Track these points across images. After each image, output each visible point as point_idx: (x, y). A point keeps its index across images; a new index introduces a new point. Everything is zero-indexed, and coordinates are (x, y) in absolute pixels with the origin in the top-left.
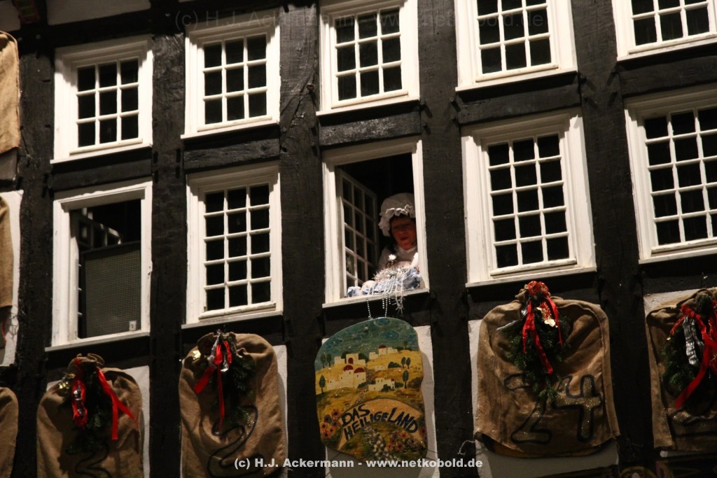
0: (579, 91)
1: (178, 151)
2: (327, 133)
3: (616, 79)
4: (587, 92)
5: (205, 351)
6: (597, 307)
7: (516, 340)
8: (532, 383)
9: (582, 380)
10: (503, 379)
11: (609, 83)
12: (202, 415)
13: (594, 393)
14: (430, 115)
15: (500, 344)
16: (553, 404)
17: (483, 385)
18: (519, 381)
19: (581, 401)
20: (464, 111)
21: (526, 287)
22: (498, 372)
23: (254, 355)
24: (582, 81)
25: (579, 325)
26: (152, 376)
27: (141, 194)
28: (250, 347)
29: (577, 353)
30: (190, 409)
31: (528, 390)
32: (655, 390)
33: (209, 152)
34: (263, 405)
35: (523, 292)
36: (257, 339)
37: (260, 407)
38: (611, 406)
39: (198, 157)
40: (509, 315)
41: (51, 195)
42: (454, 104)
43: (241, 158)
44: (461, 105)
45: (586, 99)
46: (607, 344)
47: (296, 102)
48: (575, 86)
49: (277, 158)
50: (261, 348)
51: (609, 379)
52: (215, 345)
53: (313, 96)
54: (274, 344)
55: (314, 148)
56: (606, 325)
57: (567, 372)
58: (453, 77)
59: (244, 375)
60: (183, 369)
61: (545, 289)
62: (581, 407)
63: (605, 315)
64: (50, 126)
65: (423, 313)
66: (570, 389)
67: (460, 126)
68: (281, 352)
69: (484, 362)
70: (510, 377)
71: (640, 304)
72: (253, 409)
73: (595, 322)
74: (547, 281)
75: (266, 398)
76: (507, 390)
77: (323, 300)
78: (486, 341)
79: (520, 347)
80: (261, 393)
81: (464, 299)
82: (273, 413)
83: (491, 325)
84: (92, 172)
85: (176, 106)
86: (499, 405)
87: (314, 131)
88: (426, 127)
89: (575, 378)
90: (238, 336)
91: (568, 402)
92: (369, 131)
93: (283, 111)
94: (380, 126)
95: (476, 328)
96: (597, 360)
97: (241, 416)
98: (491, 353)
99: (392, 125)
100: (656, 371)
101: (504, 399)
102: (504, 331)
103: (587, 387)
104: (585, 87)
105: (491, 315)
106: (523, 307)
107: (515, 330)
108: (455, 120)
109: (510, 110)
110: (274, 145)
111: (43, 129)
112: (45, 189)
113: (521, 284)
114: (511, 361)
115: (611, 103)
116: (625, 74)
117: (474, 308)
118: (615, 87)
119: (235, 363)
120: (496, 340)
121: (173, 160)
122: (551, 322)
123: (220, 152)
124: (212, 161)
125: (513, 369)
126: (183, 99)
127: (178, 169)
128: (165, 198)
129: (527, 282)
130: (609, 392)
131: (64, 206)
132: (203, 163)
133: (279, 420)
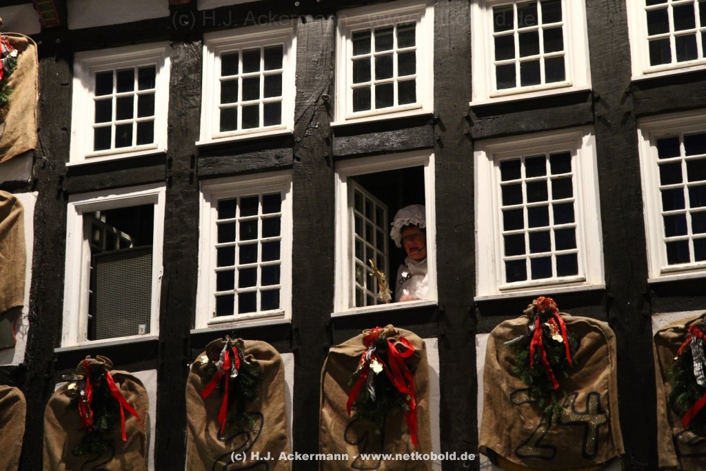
0: (593, 109)
1: (193, 157)
2: (340, 144)
3: (629, 99)
4: (600, 110)
5: (214, 356)
6: (605, 324)
7: (524, 355)
8: (538, 398)
9: (588, 397)
10: (508, 393)
11: (623, 101)
12: (208, 420)
13: (599, 410)
14: (443, 129)
15: (507, 359)
16: (559, 420)
17: (489, 398)
18: (524, 396)
19: (587, 418)
20: (477, 126)
21: (535, 302)
22: (504, 386)
23: (262, 362)
24: (596, 100)
25: (586, 341)
26: (159, 380)
27: (155, 198)
28: (257, 354)
29: (583, 370)
30: (196, 413)
31: (534, 405)
32: (661, 409)
33: (223, 159)
34: (269, 412)
35: (531, 307)
36: (265, 346)
37: (266, 414)
38: (616, 424)
39: (211, 164)
40: (517, 330)
41: (64, 197)
42: (468, 118)
43: (255, 167)
44: (475, 120)
45: (600, 118)
46: (614, 361)
47: (310, 112)
48: (589, 104)
49: (290, 167)
50: (268, 355)
51: (615, 397)
52: (224, 350)
53: (328, 106)
54: (281, 352)
55: (327, 158)
56: (613, 343)
57: (573, 388)
58: (468, 92)
59: (251, 381)
60: (191, 374)
61: (553, 305)
62: (586, 424)
63: (612, 333)
64: (67, 130)
65: (430, 325)
66: (576, 406)
67: (473, 140)
68: (288, 360)
69: (490, 375)
70: (516, 392)
71: (648, 323)
72: (259, 415)
73: (602, 340)
74: (555, 297)
75: (272, 405)
76: (513, 404)
77: (331, 308)
78: (493, 355)
79: (527, 362)
80: (267, 399)
81: (472, 313)
82: (278, 420)
83: (499, 339)
84: (106, 176)
85: (191, 113)
86: (505, 420)
87: (328, 142)
88: (438, 140)
89: (582, 394)
90: (247, 343)
91: (573, 418)
92: (382, 143)
93: (297, 122)
94: (394, 139)
95: (483, 342)
96: (604, 378)
97: (247, 422)
98: (498, 367)
99: (405, 138)
100: (663, 391)
101: (509, 414)
102: (511, 345)
103: (592, 404)
104: (598, 105)
105: (499, 329)
106: (530, 323)
107: (523, 345)
108: (468, 135)
109: (523, 127)
110: (287, 153)
111: (60, 132)
112: (60, 191)
113: (530, 299)
114: (517, 376)
115: (624, 123)
116: (639, 93)
117: (482, 322)
118: (628, 106)
119: (242, 369)
120: (503, 354)
121: (187, 165)
122: (558, 338)
123: (234, 159)
124: (226, 168)
125: (519, 384)
126: (200, 107)
127: (191, 175)
128: (178, 204)
129: (536, 297)
130: (615, 410)
131: (77, 209)
132: (217, 170)
133: (284, 427)
